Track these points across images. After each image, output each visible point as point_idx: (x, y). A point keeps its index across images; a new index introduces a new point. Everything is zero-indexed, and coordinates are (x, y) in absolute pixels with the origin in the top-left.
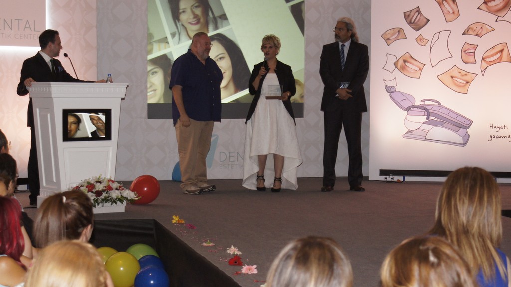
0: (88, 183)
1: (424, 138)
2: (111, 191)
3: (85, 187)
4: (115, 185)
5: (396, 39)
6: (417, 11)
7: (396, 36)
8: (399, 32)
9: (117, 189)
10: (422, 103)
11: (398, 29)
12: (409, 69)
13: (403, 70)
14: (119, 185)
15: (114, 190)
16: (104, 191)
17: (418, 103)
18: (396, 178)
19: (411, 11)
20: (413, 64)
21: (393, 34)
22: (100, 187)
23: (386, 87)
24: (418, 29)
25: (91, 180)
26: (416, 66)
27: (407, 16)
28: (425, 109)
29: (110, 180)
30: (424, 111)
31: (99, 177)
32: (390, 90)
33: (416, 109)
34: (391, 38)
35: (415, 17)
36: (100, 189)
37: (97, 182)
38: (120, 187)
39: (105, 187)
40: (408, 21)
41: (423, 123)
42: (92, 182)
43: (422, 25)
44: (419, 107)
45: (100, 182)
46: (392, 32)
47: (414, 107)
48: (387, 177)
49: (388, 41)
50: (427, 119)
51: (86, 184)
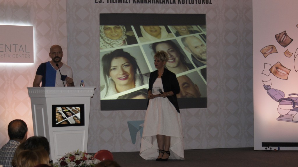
0: (71, 155)
1: (292, 120)
2: (86, 161)
3: (68, 158)
4: (88, 156)
5: (270, 53)
6: (284, 34)
7: (270, 51)
8: (272, 48)
9: (90, 159)
10: (289, 96)
11: (272, 46)
12: (280, 74)
13: (276, 74)
14: (91, 156)
15: (88, 160)
16: (81, 160)
17: (286, 96)
18: (273, 148)
19: (280, 34)
20: (282, 70)
21: (268, 50)
22: (78, 158)
23: (264, 86)
24: (285, 46)
25: (72, 153)
26: (285, 71)
27: (277, 37)
28: (292, 100)
29: (84, 153)
30: (291, 101)
31: (78, 151)
32: (267, 88)
33: (285, 101)
34: (267, 53)
35: (283, 38)
36: (79, 159)
37: (76, 154)
38: (92, 157)
39: (82, 158)
40: (278, 41)
41: (291, 110)
42: (73, 154)
43: (288, 43)
44: (288, 99)
45: (78, 155)
46: (267, 48)
47: (284, 99)
48: (267, 147)
49: (264, 54)
50: (293, 107)
51: (69, 156)
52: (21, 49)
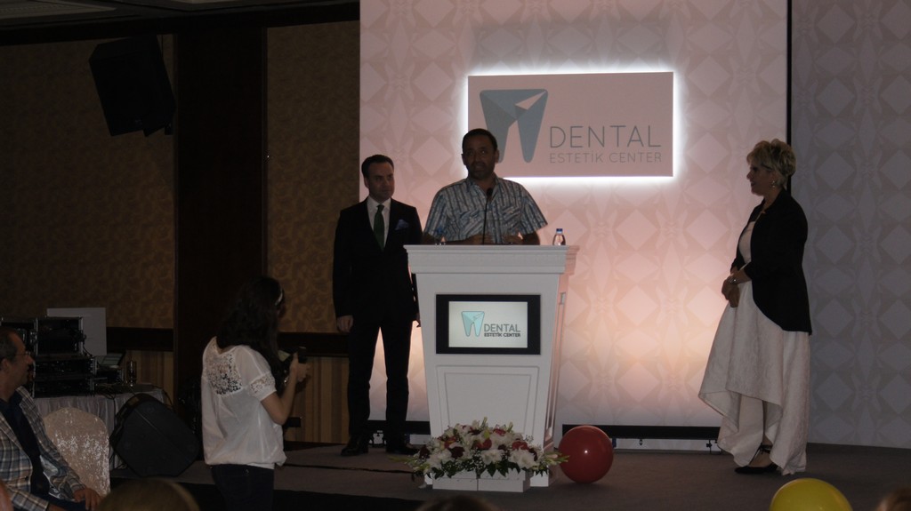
15: (493, 448)
52: (635, 137)
